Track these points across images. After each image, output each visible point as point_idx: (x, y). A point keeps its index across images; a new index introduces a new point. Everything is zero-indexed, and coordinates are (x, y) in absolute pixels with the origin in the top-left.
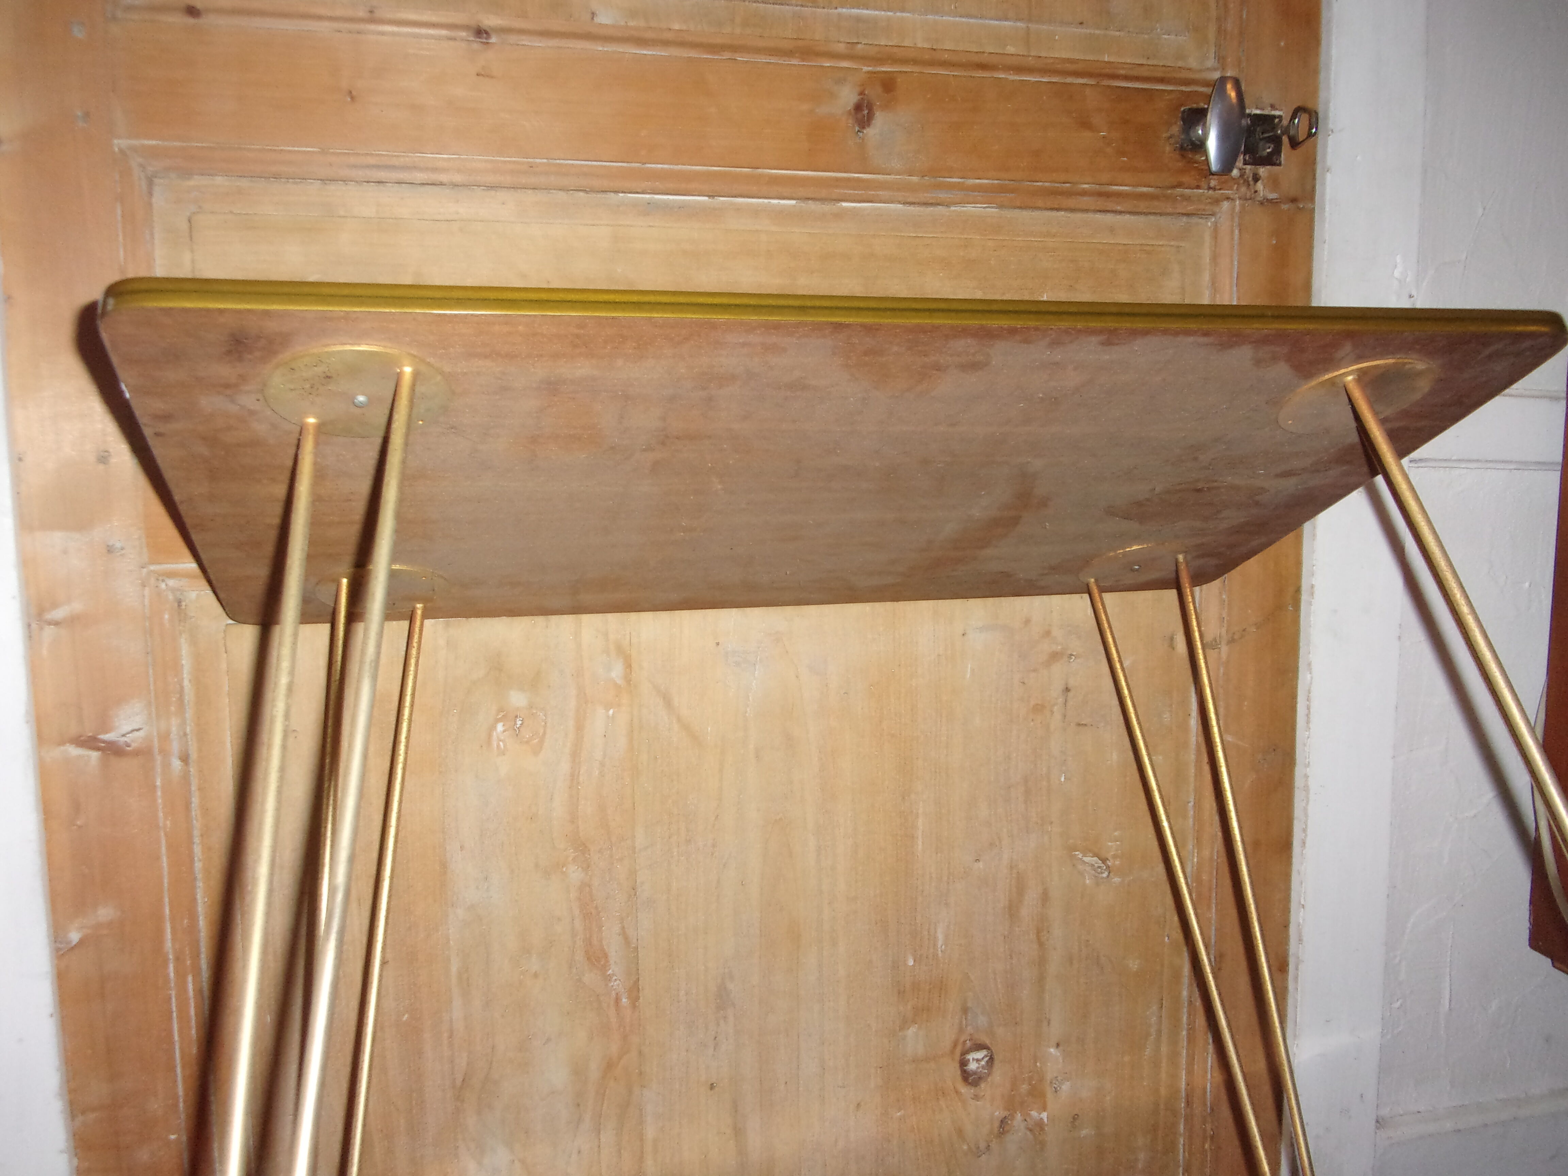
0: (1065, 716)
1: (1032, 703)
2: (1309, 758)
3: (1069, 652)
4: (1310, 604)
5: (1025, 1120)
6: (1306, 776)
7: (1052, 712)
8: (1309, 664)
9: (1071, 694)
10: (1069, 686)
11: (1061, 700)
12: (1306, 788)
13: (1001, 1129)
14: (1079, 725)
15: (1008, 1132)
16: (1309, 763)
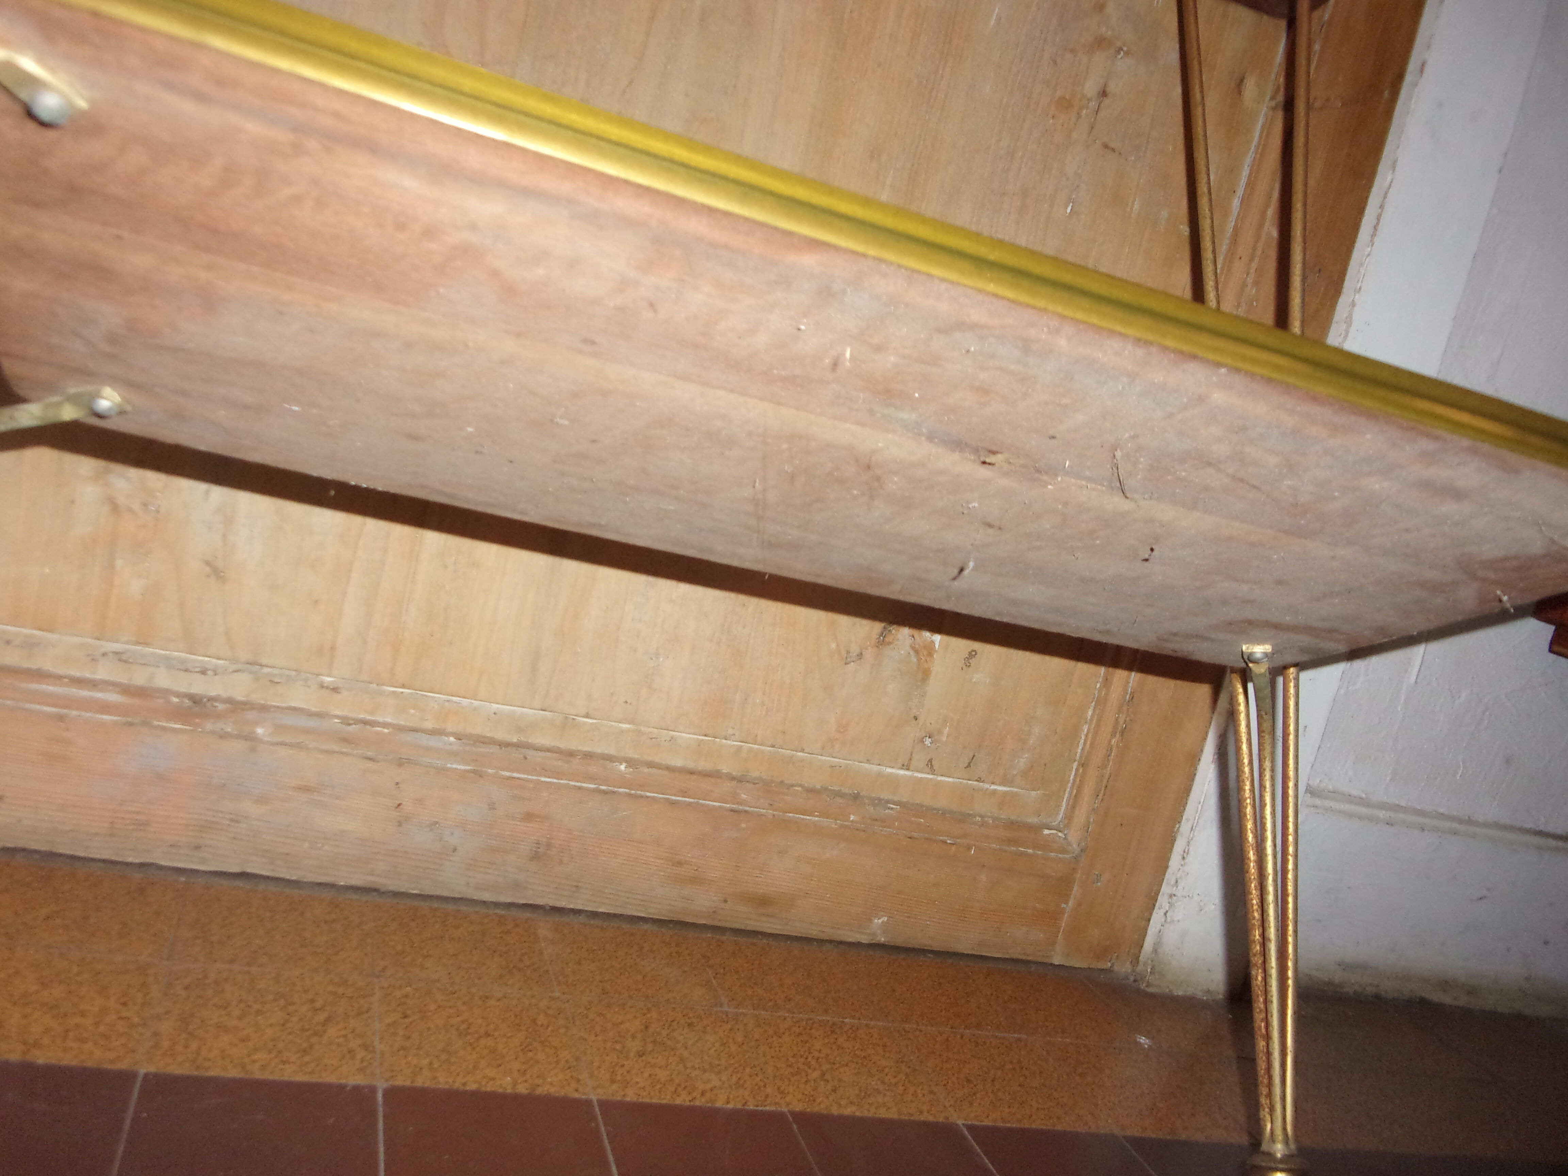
0: (1092, 128)
1: (1059, 94)
2: (1362, 282)
3: (1119, 44)
4: (1415, 84)
5: (913, 637)
6: (1353, 304)
7: (1079, 115)
8: (1395, 162)
9: (1107, 101)
10: (1108, 90)
11: (1093, 104)
12: (1349, 321)
13: (882, 638)
14: (1106, 146)
15: (889, 643)
16: (1360, 288)
